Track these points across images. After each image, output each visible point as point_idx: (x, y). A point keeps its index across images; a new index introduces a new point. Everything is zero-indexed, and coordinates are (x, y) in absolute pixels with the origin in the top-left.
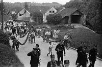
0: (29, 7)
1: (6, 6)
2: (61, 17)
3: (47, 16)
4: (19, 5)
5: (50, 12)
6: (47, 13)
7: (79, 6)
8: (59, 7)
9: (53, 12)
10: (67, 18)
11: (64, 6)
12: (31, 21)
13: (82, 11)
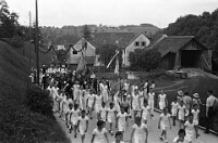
0: (93, 36)
1: (45, 35)
2: (160, 54)
3: (131, 54)
4: (72, 32)
5: (137, 44)
6: (131, 48)
7: (197, 30)
8: (154, 33)
9: (144, 44)
12: (98, 64)
13: (204, 42)
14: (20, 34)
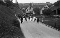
0: (32, 6)
1: (20, 5)
2: (51, 11)
3: (43, 10)
4: (27, 5)
5: (45, 8)
6: (43, 9)
9: (47, 8)
10: (55, 11)
11: (54, 4)
14: (13, 5)
